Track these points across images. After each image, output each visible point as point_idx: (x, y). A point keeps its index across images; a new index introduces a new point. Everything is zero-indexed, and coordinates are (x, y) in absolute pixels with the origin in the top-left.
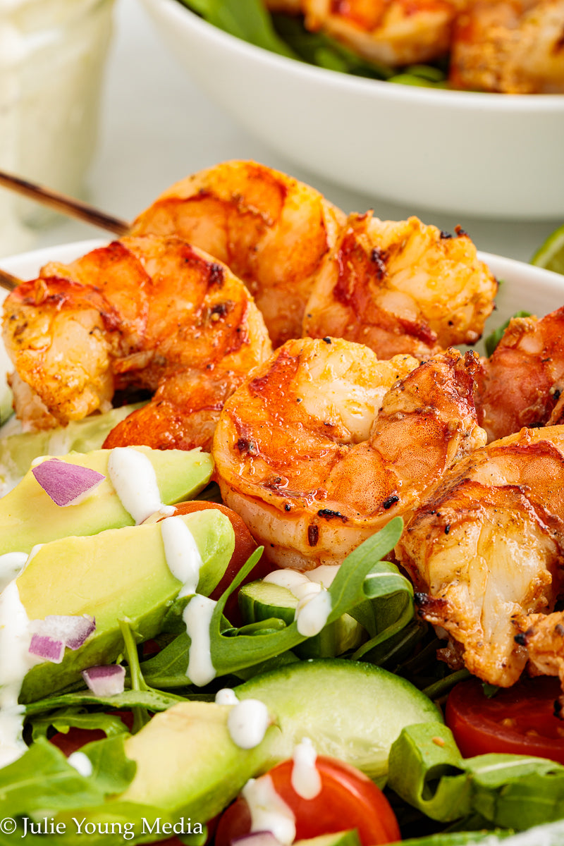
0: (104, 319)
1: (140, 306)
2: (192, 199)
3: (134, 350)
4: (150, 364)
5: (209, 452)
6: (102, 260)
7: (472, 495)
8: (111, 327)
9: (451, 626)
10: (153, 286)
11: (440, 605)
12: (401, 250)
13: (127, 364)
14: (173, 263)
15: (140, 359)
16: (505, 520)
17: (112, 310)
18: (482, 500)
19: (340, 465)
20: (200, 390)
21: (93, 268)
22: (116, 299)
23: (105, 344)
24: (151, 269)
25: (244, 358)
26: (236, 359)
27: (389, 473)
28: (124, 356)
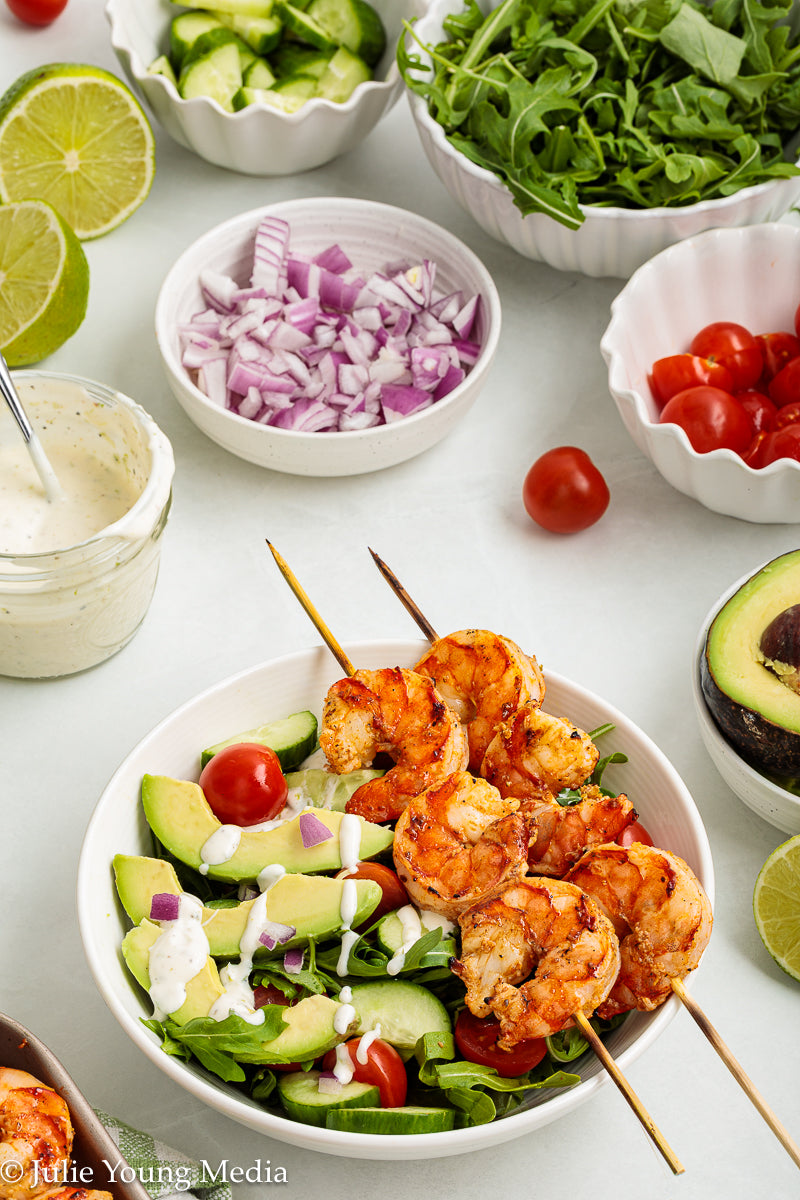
0: (375, 722)
1: (396, 716)
2: (461, 647)
3: (387, 741)
4: (393, 750)
5: (394, 830)
6: (388, 678)
7: (498, 909)
8: (376, 726)
9: (463, 979)
10: (408, 706)
11: (461, 967)
12: (543, 734)
13: (382, 748)
14: (423, 694)
15: (389, 747)
16: (509, 928)
17: (381, 716)
18: (502, 913)
19: (451, 861)
20: (408, 780)
21: (381, 681)
22: (386, 709)
23: (372, 734)
24: (410, 694)
25: (439, 767)
26: (434, 767)
27: (471, 875)
28: (381, 742)
